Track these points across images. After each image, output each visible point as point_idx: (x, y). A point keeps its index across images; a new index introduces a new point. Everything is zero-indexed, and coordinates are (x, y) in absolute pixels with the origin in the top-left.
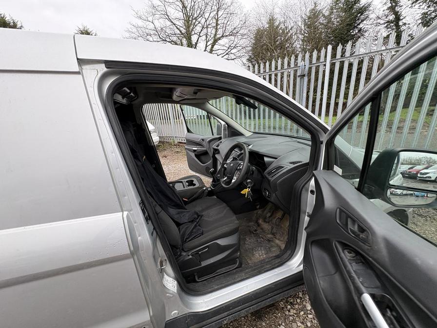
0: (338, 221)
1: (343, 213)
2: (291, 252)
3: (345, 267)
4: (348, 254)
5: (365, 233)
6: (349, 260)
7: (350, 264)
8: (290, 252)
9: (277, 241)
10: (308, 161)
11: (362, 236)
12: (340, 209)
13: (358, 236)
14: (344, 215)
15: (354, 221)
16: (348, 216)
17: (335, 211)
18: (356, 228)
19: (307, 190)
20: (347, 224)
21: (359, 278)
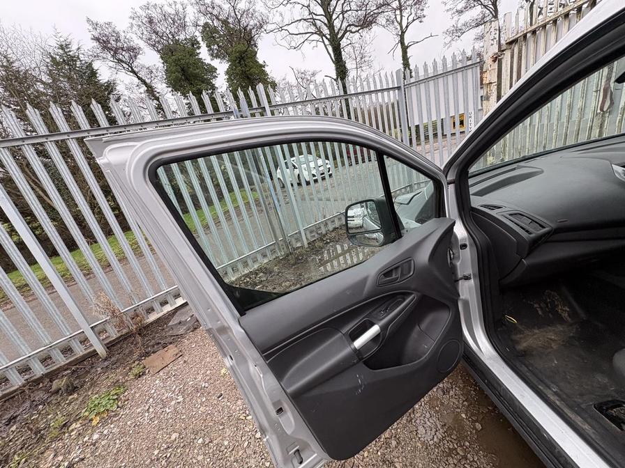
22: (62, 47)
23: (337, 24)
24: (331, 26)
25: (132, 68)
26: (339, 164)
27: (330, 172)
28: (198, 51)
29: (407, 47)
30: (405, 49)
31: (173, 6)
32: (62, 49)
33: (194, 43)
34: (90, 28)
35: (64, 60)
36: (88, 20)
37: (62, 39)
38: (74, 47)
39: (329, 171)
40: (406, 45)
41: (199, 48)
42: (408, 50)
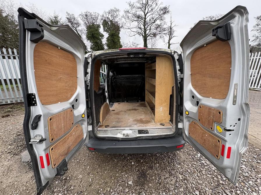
22: (55, 17)
23: (147, 32)
24: (145, 32)
25: (76, 29)
28: (99, 29)
29: (170, 44)
30: (169, 45)
31: (95, 14)
32: (55, 18)
33: (99, 26)
34: (67, 15)
35: (55, 21)
36: (67, 12)
37: (56, 15)
38: (59, 18)
40: (170, 43)
41: (100, 28)
42: (170, 45)
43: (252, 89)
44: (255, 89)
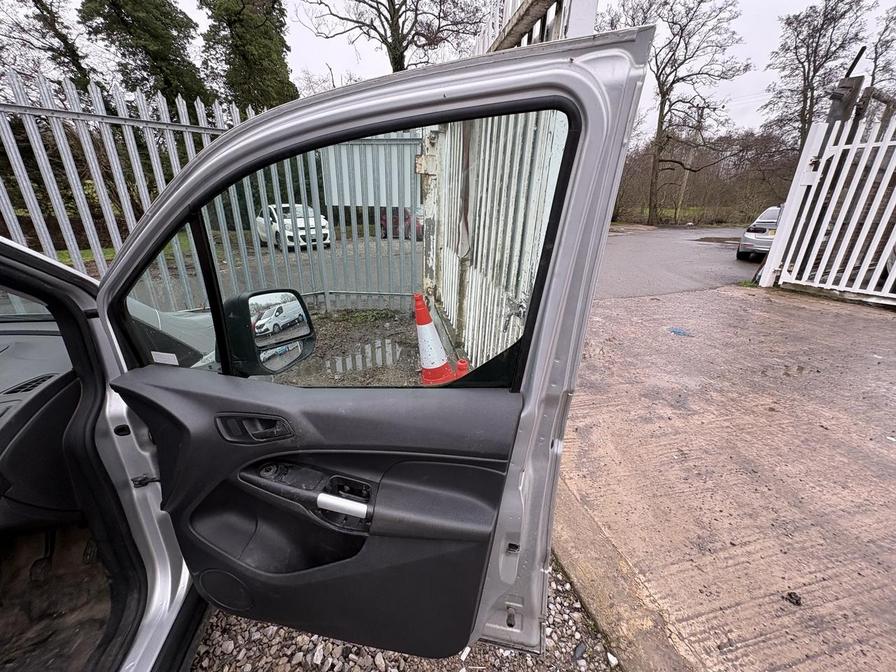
0: (229, 439)
1: (229, 422)
2: (140, 593)
3: (278, 492)
4: (270, 473)
5: (278, 423)
6: (275, 478)
7: (281, 481)
8: (136, 596)
9: (72, 619)
10: (69, 367)
11: (277, 430)
12: (220, 417)
13: (272, 435)
14: (232, 423)
15: (251, 420)
16: (240, 420)
17: (214, 427)
18: (260, 429)
19: (106, 433)
20: (245, 432)
21: (301, 488)
26: (344, 236)
27: (327, 241)
39: (325, 239)
43: (853, 297)
44: (864, 300)
